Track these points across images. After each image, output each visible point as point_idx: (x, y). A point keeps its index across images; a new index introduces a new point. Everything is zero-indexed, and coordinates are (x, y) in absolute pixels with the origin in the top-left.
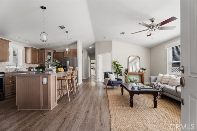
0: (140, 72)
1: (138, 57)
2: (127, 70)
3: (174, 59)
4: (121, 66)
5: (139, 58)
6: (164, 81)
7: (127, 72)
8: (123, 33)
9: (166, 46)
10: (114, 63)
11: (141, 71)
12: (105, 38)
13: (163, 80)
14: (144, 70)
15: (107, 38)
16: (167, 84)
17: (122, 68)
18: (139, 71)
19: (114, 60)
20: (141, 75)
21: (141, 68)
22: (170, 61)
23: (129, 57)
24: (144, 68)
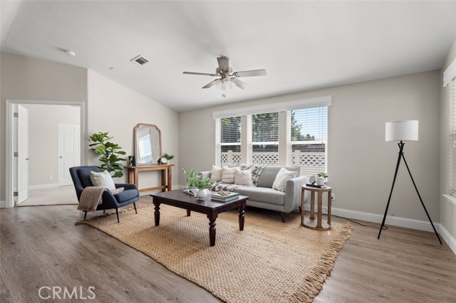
0: (162, 163)
1: (157, 129)
2: (133, 160)
4: (117, 150)
5: (159, 132)
6: (226, 178)
7: (134, 165)
8: (141, 61)
9: (215, 113)
10: (97, 138)
11: (164, 160)
12: (65, 51)
13: (224, 176)
14: (171, 158)
15: (73, 54)
16: (233, 183)
17: (124, 153)
18: (159, 161)
19: (94, 129)
20: (163, 171)
21: (163, 154)
22: (219, 142)
23: (138, 125)
24: (170, 155)
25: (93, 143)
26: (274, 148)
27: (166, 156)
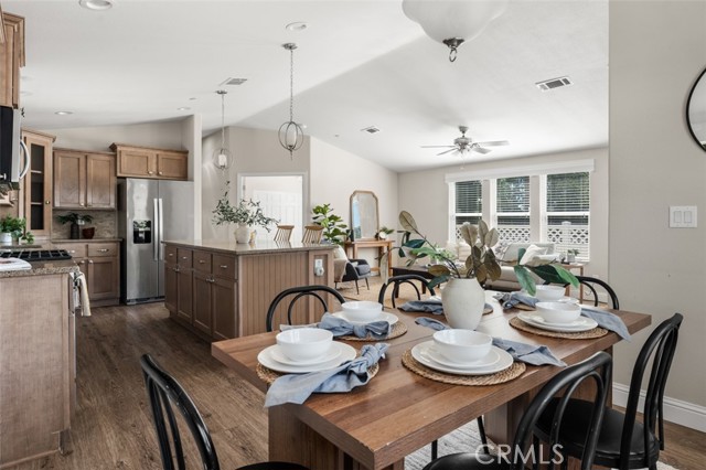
0: (381, 239)
1: (374, 196)
2: (351, 235)
3: (461, 207)
4: (339, 223)
5: (376, 199)
7: (352, 240)
8: (372, 131)
9: (447, 176)
11: (382, 235)
14: (389, 232)
17: (343, 226)
18: (377, 236)
19: (317, 202)
20: (380, 249)
21: (381, 226)
22: (453, 212)
23: (355, 193)
24: (389, 228)
25: (315, 215)
26: (525, 220)
27: (384, 230)
